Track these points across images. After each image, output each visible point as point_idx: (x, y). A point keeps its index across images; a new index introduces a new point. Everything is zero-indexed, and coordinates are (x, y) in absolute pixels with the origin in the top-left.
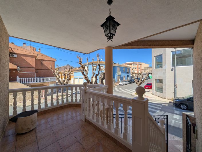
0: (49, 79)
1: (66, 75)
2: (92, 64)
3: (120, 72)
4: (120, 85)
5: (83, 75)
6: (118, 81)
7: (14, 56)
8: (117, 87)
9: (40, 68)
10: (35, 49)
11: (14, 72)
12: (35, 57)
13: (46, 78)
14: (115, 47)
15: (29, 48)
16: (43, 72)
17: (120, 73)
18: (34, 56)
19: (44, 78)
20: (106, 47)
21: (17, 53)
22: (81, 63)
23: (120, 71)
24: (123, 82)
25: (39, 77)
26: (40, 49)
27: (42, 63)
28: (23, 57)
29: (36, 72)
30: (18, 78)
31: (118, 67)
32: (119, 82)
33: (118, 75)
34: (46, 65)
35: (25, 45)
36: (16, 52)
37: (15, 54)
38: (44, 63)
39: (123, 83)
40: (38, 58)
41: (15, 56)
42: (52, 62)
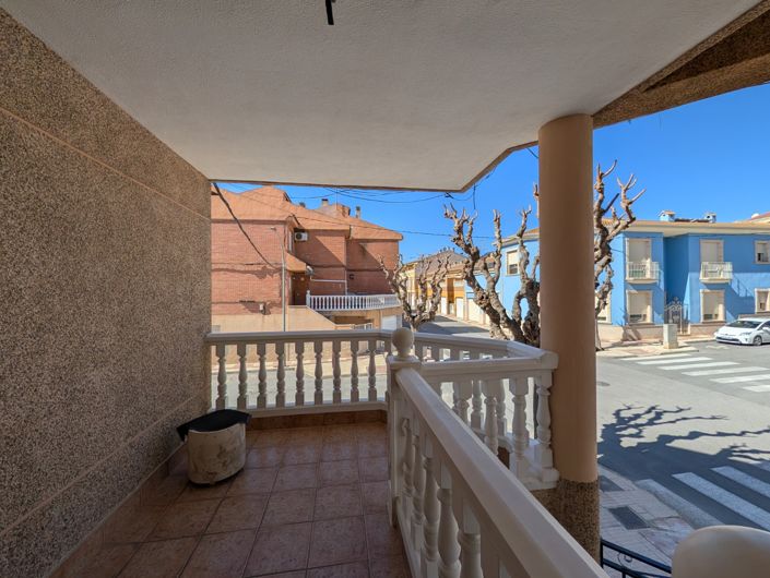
0: (382, 298)
1: (429, 286)
2: (521, 236)
3: (729, 267)
4: (722, 341)
5: (473, 286)
6: (707, 317)
7: (301, 237)
8: (696, 353)
9: (359, 266)
10: (347, 211)
11: (302, 279)
12: (346, 234)
13: (371, 296)
14: (607, 108)
15: (333, 211)
16: (366, 277)
17: (725, 272)
18: (343, 231)
19: (368, 297)
20: (542, 127)
21: (309, 228)
22: (459, 239)
23: (726, 260)
24: (754, 325)
25: (356, 294)
26: (358, 209)
27: (364, 251)
28: (320, 238)
29: (351, 278)
30: (308, 296)
31: (705, 236)
32: (722, 324)
33: (708, 285)
34: (373, 255)
35: (325, 204)
36: (306, 227)
37: (303, 231)
38: (371, 248)
39: (755, 332)
40: (353, 235)
41: (305, 236)
42: (390, 244)
